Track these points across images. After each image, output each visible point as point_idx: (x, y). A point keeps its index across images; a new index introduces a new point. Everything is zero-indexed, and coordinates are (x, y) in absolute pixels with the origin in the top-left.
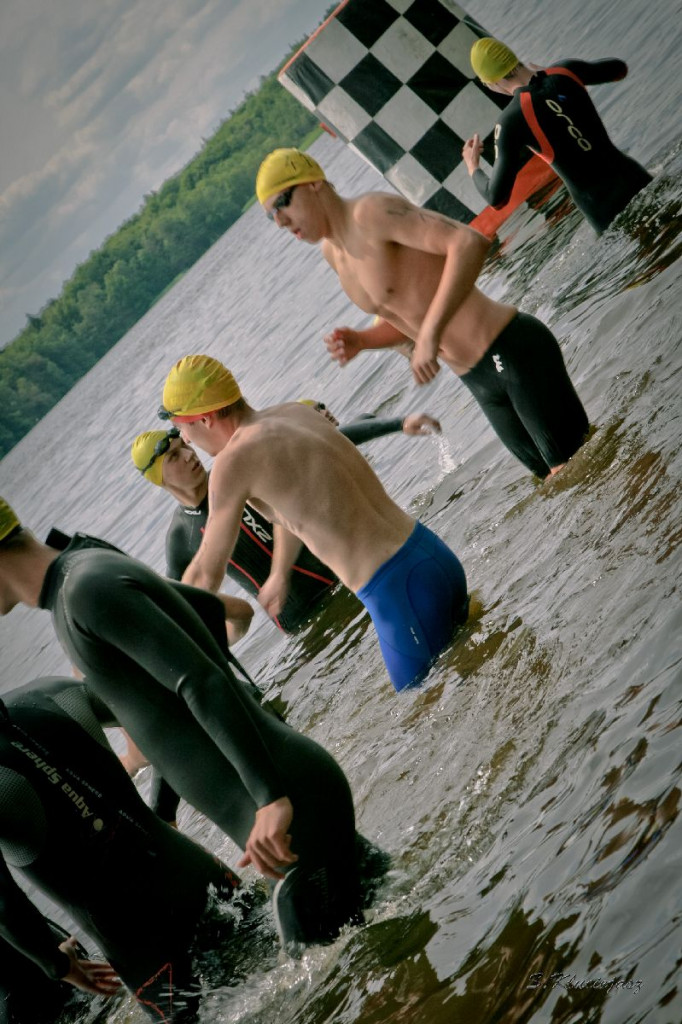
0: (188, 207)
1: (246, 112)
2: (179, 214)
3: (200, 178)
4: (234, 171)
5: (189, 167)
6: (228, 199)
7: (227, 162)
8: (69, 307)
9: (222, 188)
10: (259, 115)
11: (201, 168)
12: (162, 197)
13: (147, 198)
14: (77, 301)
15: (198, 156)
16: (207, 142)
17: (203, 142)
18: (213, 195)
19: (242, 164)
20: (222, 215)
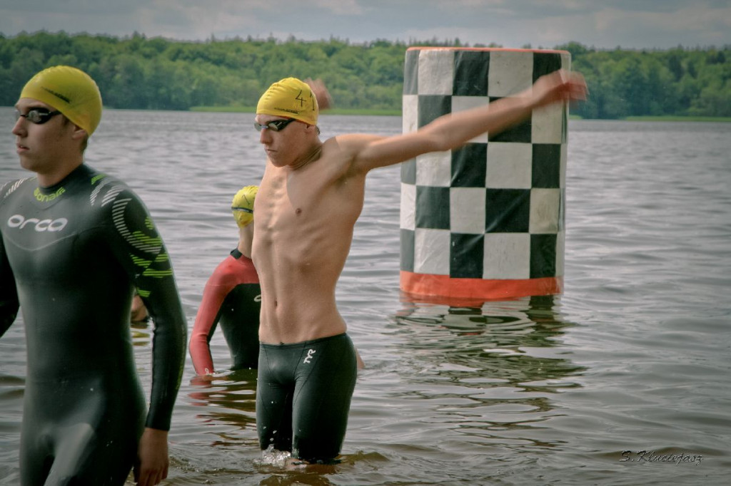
0: (157, 69)
1: (258, 49)
2: (146, 67)
3: (185, 58)
4: (212, 77)
5: (184, 44)
6: (188, 92)
7: (213, 67)
8: (8, 51)
9: (192, 81)
10: (265, 59)
11: (192, 52)
12: (146, 45)
13: (136, 35)
14: (18, 52)
15: (198, 43)
16: (214, 41)
17: (210, 38)
18: (181, 78)
19: (222, 79)
20: (174, 97)
